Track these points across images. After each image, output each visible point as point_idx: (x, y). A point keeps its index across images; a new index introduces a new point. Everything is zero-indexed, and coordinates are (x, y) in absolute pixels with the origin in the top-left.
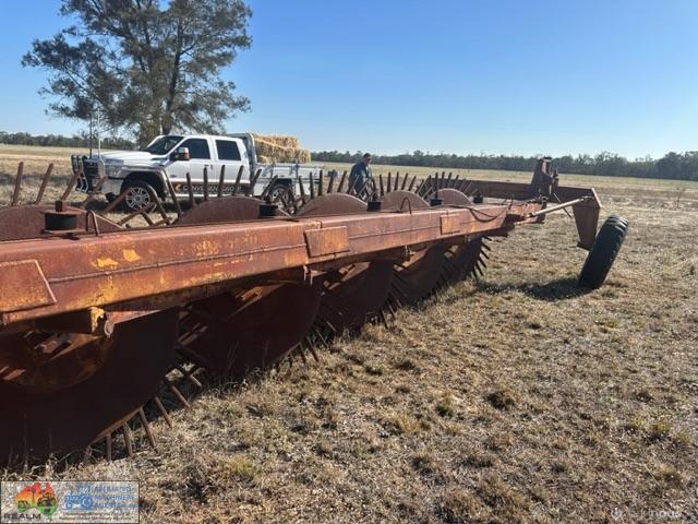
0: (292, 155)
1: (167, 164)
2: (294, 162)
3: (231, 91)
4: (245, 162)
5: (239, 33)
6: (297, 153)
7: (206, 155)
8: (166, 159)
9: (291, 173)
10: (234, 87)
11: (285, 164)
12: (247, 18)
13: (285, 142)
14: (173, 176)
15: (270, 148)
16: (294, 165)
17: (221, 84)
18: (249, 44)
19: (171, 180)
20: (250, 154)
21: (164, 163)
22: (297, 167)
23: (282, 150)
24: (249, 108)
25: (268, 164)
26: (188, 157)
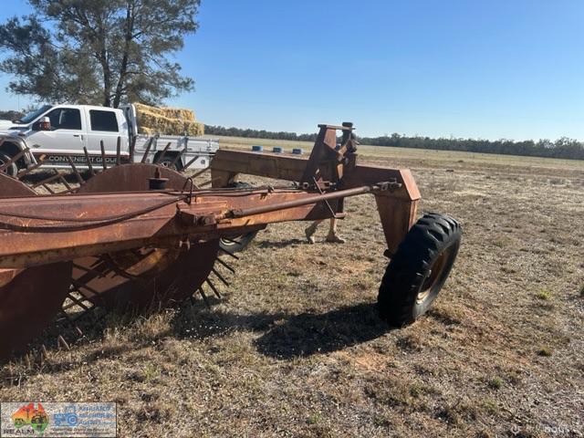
0: (181, 127)
1: (29, 134)
2: (183, 134)
3: (177, 71)
4: (123, 133)
5: (186, 20)
6: (186, 126)
7: (78, 125)
8: (27, 128)
9: (179, 145)
10: (180, 68)
11: (172, 136)
12: (196, 5)
13: (177, 114)
14: (36, 146)
15: (154, 119)
16: (182, 137)
17: (168, 65)
18: (194, 29)
19: (32, 150)
20: (129, 125)
21: (25, 133)
22: (186, 140)
23: (168, 122)
24: (193, 88)
25: (150, 136)
26: (49, 126)
